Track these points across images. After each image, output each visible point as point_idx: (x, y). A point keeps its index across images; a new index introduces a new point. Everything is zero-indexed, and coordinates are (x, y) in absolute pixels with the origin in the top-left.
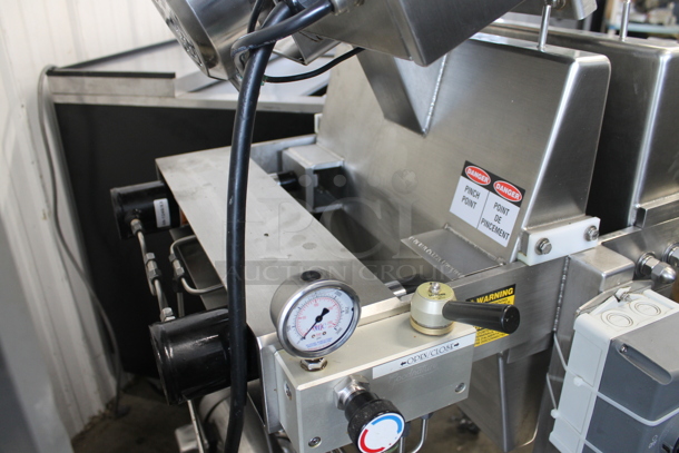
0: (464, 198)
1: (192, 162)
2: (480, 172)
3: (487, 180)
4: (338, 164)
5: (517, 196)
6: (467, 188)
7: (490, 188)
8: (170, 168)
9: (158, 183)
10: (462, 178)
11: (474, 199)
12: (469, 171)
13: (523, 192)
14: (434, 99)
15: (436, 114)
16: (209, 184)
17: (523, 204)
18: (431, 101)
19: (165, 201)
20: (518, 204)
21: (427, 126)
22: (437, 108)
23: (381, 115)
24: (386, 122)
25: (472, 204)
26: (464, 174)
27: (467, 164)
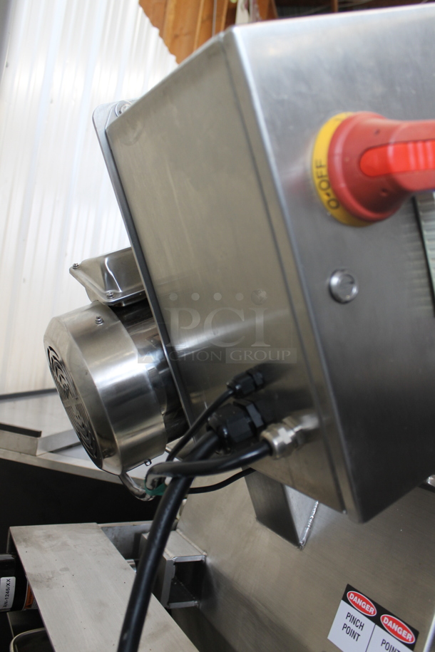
0: (345, 626)
1: (49, 537)
2: (364, 600)
3: (372, 610)
4: (199, 559)
5: (410, 637)
6: (349, 615)
7: (376, 620)
8: (25, 540)
9: (8, 557)
10: (343, 603)
11: (357, 630)
12: (351, 596)
13: (416, 633)
14: (314, 512)
15: (315, 528)
16: (66, 569)
17: (416, 648)
18: (311, 514)
19: (13, 579)
20: (411, 647)
21: (304, 539)
22: (316, 521)
23: (253, 516)
24: (258, 525)
25: (354, 635)
26: (345, 599)
27: (349, 588)
